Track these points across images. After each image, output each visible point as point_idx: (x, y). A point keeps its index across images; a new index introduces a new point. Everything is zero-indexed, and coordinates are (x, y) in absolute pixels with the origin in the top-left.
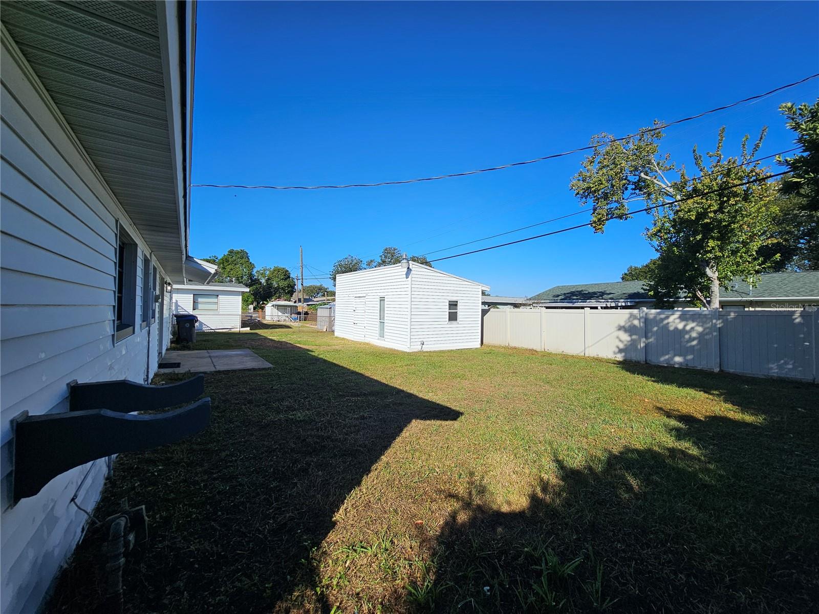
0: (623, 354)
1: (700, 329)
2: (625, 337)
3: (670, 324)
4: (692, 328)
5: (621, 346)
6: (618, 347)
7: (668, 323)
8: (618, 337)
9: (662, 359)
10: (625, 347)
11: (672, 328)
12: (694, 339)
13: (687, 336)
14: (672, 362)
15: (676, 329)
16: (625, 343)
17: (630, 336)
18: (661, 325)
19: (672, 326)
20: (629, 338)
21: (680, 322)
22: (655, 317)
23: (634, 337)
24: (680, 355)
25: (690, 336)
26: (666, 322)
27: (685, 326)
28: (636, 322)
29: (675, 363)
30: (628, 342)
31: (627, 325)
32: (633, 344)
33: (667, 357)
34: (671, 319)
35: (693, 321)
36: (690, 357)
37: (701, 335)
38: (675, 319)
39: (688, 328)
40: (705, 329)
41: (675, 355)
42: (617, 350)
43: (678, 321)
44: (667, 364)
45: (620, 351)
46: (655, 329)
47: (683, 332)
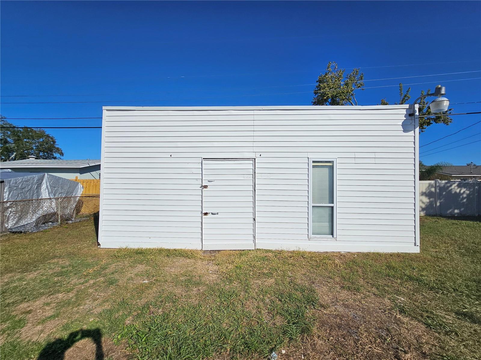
0: (425, 212)
1: (468, 192)
2: (426, 200)
4: (464, 192)
5: (423, 206)
7: (451, 189)
8: (421, 200)
9: (448, 212)
11: (453, 192)
12: (465, 198)
13: (461, 197)
14: (453, 214)
15: (456, 192)
17: (429, 199)
18: (447, 191)
19: (453, 191)
20: (428, 201)
21: (458, 189)
22: (444, 186)
23: (431, 199)
24: (457, 209)
25: (463, 197)
26: (450, 188)
27: (460, 191)
28: (433, 190)
29: (456, 214)
30: (428, 203)
31: (427, 192)
32: (431, 203)
33: (451, 210)
34: (453, 187)
35: (465, 188)
36: (462, 209)
37: (468, 195)
38: (455, 187)
39: (462, 191)
40: (470, 192)
41: (455, 209)
42: (421, 209)
43: (456, 188)
44: (451, 215)
45: (423, 209)
46: (444, 193)
47: (460, 194)
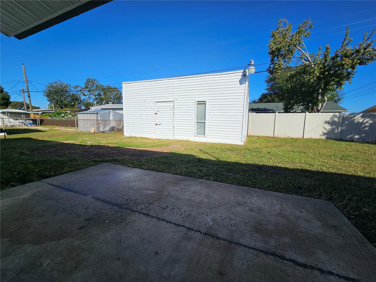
0: (326, 136)
1: (371, 122)
2: (328, 127)
3: (356, 120)
4: (367, 122)
5: (325, 131)
6: (323, 132)
7: (354, 119)
8: (323, 127)
9: (348, 137)
10: (327, 132)
11: (356, 122)
12: (367, 126)
13: (363, 126)
14: (353, 138)
15: (358, 122)
16: (328, 130)
17: (332, 126)
18: (351, 120)
19: (356, 121)
20: (330, 128)
21: (361, 119)
22: (347, 117)
23: (333, 127)
24: (357, 135)
25: (365, 125)
26: (353, 118)
27: (363, 120)
28: (336, 119)
29: (355, 138)
30: (329, 129)
31: (331, 121)
32: (333, 130)
33: (351, 136)
34: (357, 117)
35: (368, 118)
36: (363, 135)
37: (371, 124)
38: (359, 117)
39: (365, 121)
40: (373, 122)
41: (356, 135)
42: (322, 134)
43: (360, 118)
44: (350, 139)
45: (324, 134)
46: (347, 122)
47: (362, 123)
